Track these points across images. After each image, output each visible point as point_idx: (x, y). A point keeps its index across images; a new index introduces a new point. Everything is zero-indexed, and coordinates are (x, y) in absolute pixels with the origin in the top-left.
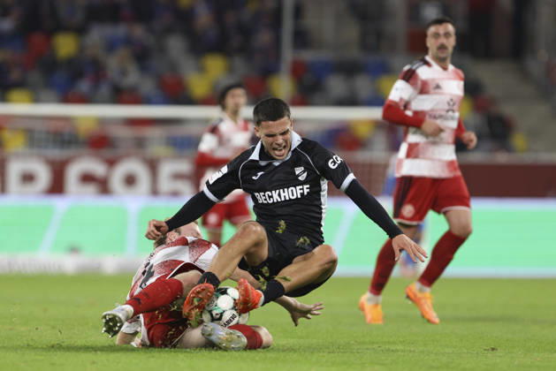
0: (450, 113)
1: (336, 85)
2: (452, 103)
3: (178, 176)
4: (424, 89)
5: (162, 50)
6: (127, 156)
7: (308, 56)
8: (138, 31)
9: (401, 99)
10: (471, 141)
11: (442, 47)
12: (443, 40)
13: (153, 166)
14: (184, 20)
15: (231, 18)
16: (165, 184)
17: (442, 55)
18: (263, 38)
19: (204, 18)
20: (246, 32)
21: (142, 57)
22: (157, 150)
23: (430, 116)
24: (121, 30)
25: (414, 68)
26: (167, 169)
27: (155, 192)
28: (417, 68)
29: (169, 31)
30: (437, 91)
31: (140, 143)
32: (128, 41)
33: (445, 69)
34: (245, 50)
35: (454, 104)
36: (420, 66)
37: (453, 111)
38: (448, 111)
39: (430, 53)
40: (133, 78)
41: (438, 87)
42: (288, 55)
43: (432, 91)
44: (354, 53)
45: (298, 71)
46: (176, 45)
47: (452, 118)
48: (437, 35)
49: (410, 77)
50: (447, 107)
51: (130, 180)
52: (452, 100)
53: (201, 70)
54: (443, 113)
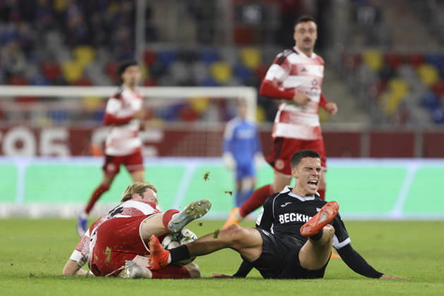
0: (314, 90)
1: (179, 70)
2: (315, 83)
3: (56, 142)
4: (293, 71)
5: (43, 43)
6: (16, 125)
7: (157, 48)
8: (25, 29)
9: (275, 79)
10: (333, 110)
11: (307, 40)
12: (308, 35)
13: (37, 134)
14: (60, 19)
15: (96, 18)
16: (46, 147)
17: (307, 46)
18: (122, 34)
19: (75, 18)
20: (109, 29)
21: (28, 49)
22: (40, 121)
23: (299, 91)
24: (11, 28)
25: (285, 55)
26: (47, 136)
27: (38, 153)
28: (288, 55)
29: (49, 28)
30: (304, 73)
31: (27, 116)
32: (16, 36)
33: (309, 56)
34: (108, 43)
35: (316, 84)
36: (291, 53)
37: (316, 89)
38: (312, 89)
39: (297, 43)
40: (20, 65)
41: (304, 70)
42: (141, 47)
43: (300, 73)
44: (192, 46)
45: (150, 59)
46: (54, 40)
47: (316, 94)
48: (303, 31)
49: (282, 62)
50: (311, 86)
51: (19, 145)
52: (315, 80)
53: (74, 58)
54: (309, 90)
